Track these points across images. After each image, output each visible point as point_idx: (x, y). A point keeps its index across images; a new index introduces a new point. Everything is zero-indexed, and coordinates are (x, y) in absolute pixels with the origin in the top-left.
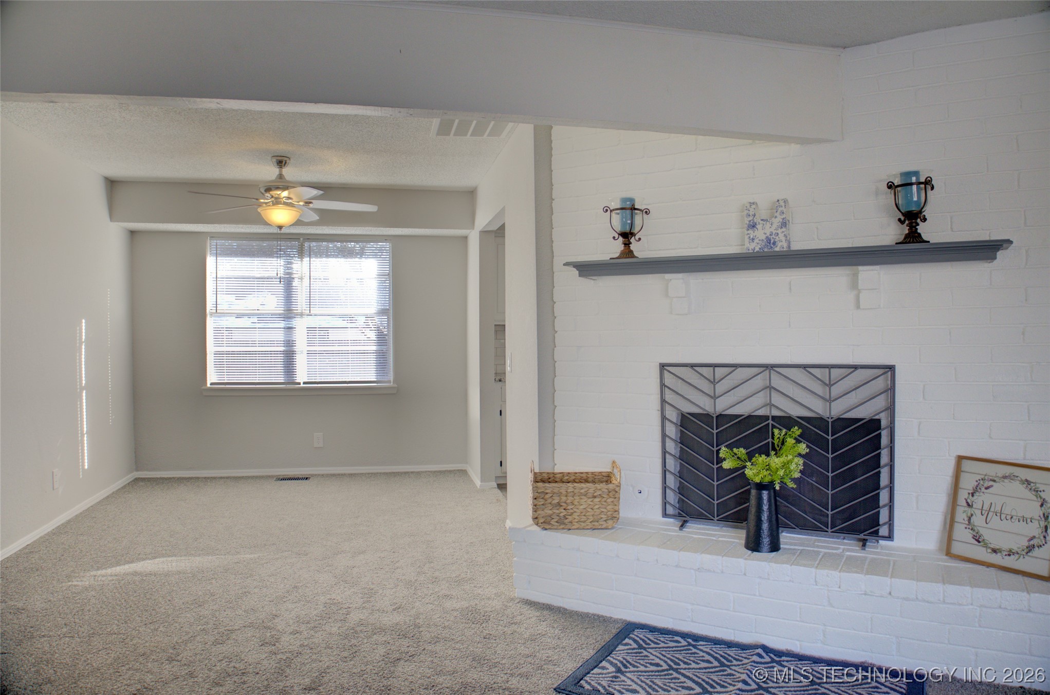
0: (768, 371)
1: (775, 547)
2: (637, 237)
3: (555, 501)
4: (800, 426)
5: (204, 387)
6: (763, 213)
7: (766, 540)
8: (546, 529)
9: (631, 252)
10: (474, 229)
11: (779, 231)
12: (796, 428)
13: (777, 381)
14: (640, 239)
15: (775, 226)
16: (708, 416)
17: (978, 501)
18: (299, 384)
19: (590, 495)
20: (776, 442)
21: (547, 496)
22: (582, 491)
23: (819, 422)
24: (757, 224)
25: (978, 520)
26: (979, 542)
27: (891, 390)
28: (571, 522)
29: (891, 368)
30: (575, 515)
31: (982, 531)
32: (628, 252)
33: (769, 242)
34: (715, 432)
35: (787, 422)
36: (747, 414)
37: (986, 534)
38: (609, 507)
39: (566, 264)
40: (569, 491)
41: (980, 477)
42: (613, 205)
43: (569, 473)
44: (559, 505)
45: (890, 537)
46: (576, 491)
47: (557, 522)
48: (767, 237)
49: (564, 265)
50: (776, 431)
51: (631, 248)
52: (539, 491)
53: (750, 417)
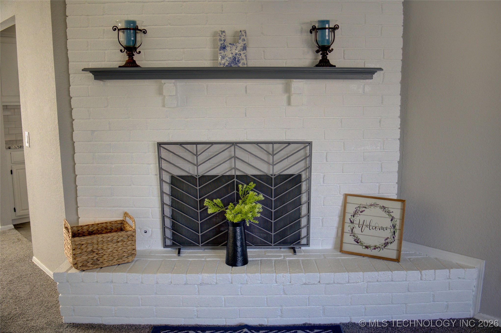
0: (232, 148)
2: (138, 51)
3: (90, 249)
4: (255, 182)
6: (229, 39)
7: (240, 259)
8: (84, 271)
9: (134, 62)
11: (242, 53)
12: (252, 183)
13: (240, 154)
14: (140, 52)
15: (239, 48)
16: (192, 177)
17: (357, 219)
19: (115, 241)
20: (240, 193)
21: (83, 247)
22: (109, 239)
23: (266, 178)
24: (227, 46)
25: (357, 230)
26: (358, 243)
27: (309, 157)
28: (102, 262)
29: (310, 143)
30: (105, 257)
31: (359, 237)
32: (131, 63)
33: (235, 60)
34: (198, 188)
35: (245, 179)
36: (220, 175)
37: (362, 238)
38: (129, 248)
39: (84, 70)
40: (99, 240)
41: (357, 206)
42: (120, 26)
43: (93, 225)
44: (93, 251)
45: (308, 244)
46: (104, 240)
47: (91, 264)
48: (233, 56)
49: (83, 70)
50: (240, 186)
51: (134, 59)
52: (77, 243)
53: (223, 176)
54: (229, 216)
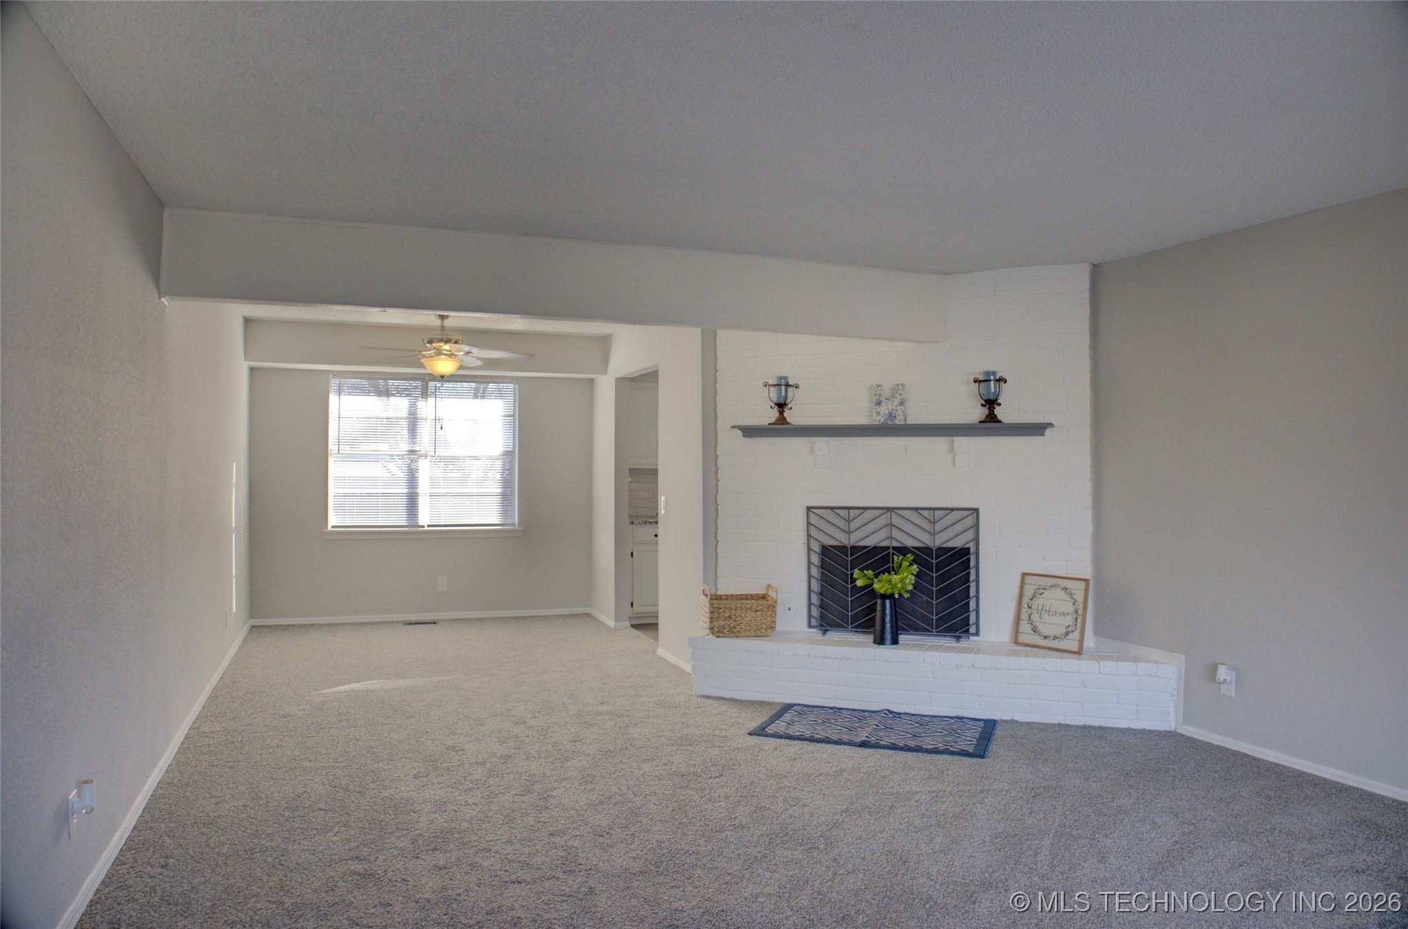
0: (889, 513)
1: (895, 641)
2: (789, 406)
3: (727, 615)
4: (913, 553)
5: (324, 531)
6: (887, 392)
7: (888, 636)
8: (719, 637)
9: (785, 418)
10: (606, 374)
11: (898, 408)
12: (910, 554)
13: (896, 520)
14: (791, 408)
15: (895, 404)
16: (845, 547)
17: (1035, 603)
18: (423, 527)
19: (754, 609)
20: (895, 566)
21: (721, 611)
22: (748, 606)
23: (926, 550)
24: (882, 401)
25: (1035, 617)
26: (1036, 632)
27: (976, 526)
28: (739, 631)
29: (976, 510)
30: (742, 626)
31: (1037, 625)
32: (781, 420)
33: (891, 416)
34: (849, 559)
35: (903, 551)
36: (873, 546)
37: (1041, 627)
38: (768, 619)
39: (733, 427)
40: (738, 606)
41: (1035, 587)
42: (771, 382)
43: (732, 595)
44: (730, 617)
45: (977, 634)
46: (743, 606)
47: (727, 631)
48: (889, 412)
49: (732, 427)
50: (895, 557)
51: (785, 416)
52: (715, 606)
53: (875, 548)
54: (876, 586)
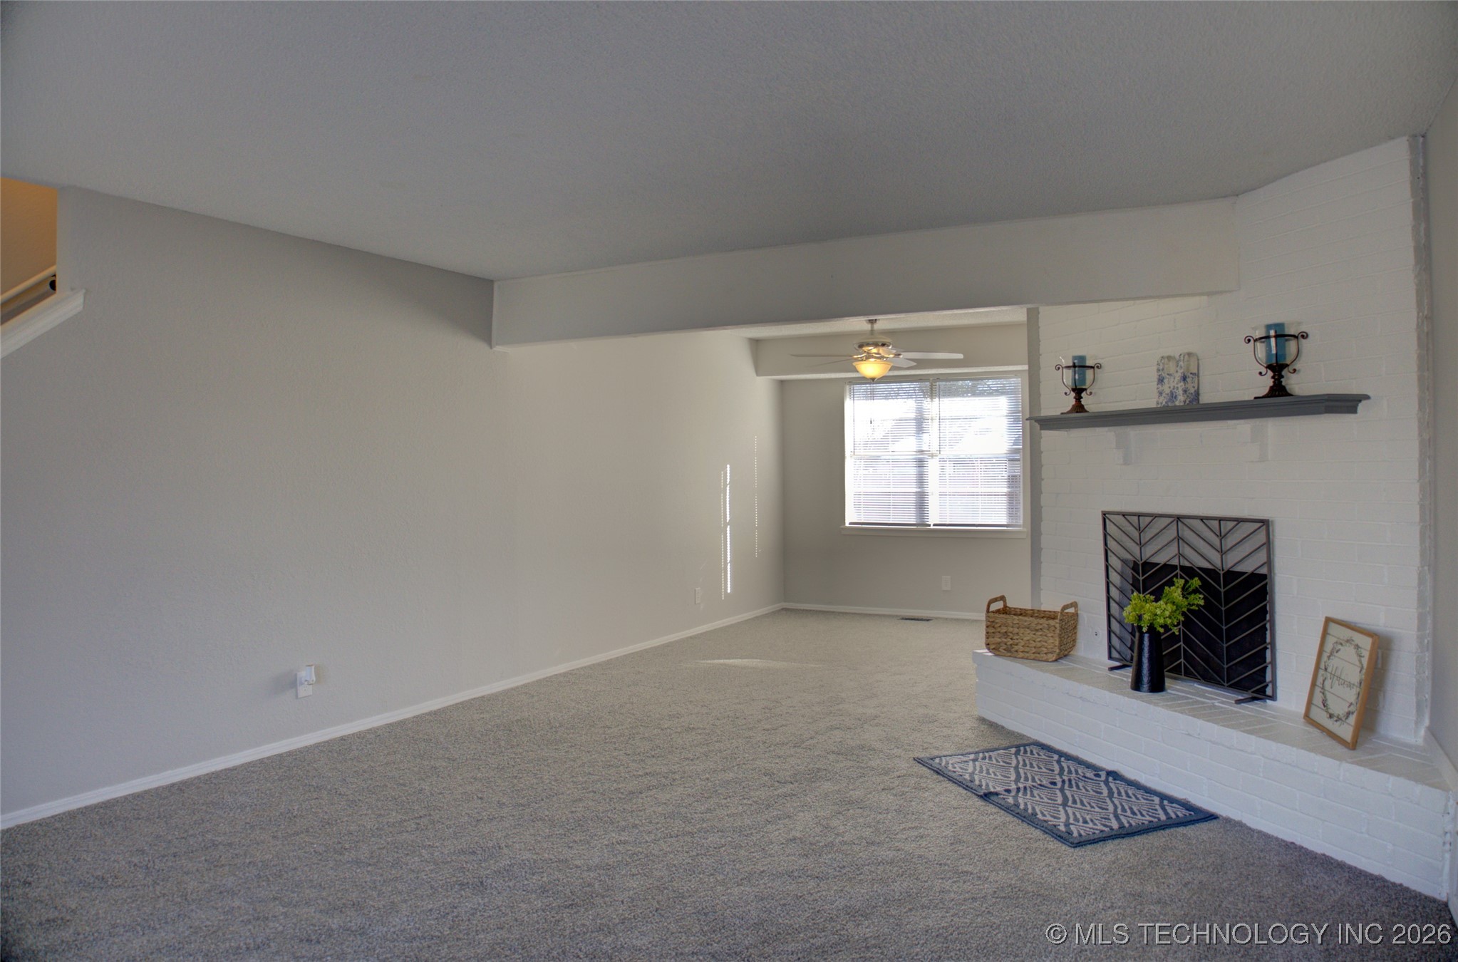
0: (1177, 524)
1: (1157, 689)
2: (1088, 391)
3: (1004, 631)
4: (1201, 578)
5: (842, 527)
8: (997, 655)
9: (1082, 407)
13: (1187, 534)
14: (1091, 393)
16: (1136, 563)
17: (1330, 665)
18: (929, 525)
21: (997, 626)
23: (1211, 573)
24: (1165, 378)
25: (1327, 685)
26: (1325, 707)
27: (1268, 544)
28: (1017, 651)
29: (1267, 523)
30: (1020, 646)
31: (1328, 696)
32: (1079, 407)
34: (1141, 578)
36: (1162, 563)
37: (1330, 700)
38: (1050, 641)
40: (1015, 622)
41: (1335, 640)
42: (1065, 364)
44: (1006, 634)
45: (1275, 697)
47: (1005, 650)
48: (1171, 391)
51: (1083, 403)
52: (990, 620)
53: (1165, 565)
